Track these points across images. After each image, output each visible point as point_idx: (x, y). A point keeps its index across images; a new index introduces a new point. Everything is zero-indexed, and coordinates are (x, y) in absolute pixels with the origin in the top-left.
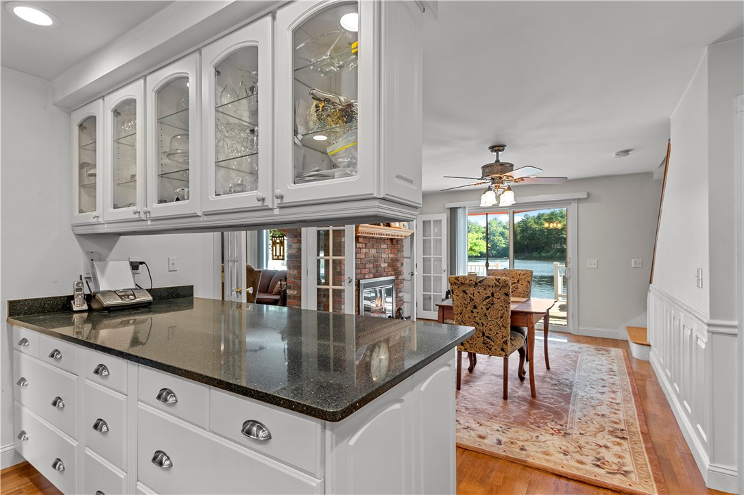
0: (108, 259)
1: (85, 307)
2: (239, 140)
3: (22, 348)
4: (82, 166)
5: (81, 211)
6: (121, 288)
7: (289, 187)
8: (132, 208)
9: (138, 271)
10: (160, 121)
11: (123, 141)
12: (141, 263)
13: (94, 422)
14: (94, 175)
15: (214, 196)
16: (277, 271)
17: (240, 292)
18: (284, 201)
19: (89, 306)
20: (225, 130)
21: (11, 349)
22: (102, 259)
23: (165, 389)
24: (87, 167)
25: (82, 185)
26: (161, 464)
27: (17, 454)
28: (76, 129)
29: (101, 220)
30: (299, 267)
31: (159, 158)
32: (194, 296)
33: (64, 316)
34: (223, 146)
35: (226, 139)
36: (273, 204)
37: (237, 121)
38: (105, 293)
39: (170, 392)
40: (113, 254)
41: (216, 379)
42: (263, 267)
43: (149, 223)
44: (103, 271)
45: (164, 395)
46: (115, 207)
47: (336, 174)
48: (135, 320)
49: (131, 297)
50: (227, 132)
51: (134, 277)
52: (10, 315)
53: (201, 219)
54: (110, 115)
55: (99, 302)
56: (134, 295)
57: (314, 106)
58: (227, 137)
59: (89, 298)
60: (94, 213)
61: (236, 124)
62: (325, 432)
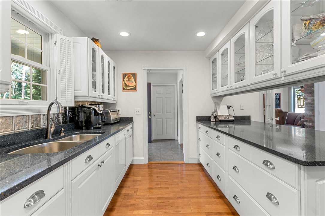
0: (221, 104)
1: (214, 120)
2: (267, 51)
3: (199, 130)
4: (213, 75)
5: (213, 89)
6: (224, 115)
7: (289, 66)
8: (227, 86)
9: (230, 109)
10: (236, 53)
11: (224, 63)
12: (231, 106)
13: (217, 153)
14: (216, 77)
15: (255, 77)
16: (300, 113)
17: (272, 119)
18: (286, 73)
19: (215, 120)
20: (260, 49)
21: (197, 130)
22: (219, 105)
23: (237, 145)
24: (214, 75)
25: (213, 81)
26: (235, 170)
27: (199, 160)
28: (211, 63)
29: (218, 91)
30: (313, 110)
31: (235, 66)
32: (251, 120)
33: (209, 122)
34: (259, 56)
35: (260, 53)
36: (281, 75)
37: (266, 44)
38: (219, 116)
39: (238, 147)
40: (222, 103)
41: (253, 143)
42: (291, 111)
43: (232, 90)
44: (219, 109)
45: (236, 147)
46: (222, 86)
47: (318, 54)
48: (229, 126)
49: (227, 118)
50: (261, 49)
51: (228, 111)
52: (197, 120)
53: (250, 87)
54: (220, 56)
55: (218, 119)
56: (228, 117)
57: (303, 24)
58: (261, 52)
59: (215, 117)
60: (216, 89)
61: (265, 45)
62: (300, 171)
